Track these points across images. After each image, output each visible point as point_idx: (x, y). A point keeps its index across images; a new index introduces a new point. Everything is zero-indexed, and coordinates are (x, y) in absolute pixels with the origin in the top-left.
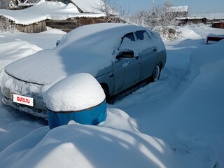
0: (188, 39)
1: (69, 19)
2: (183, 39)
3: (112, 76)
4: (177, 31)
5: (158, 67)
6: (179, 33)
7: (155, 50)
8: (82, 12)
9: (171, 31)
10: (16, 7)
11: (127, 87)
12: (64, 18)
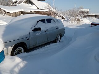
0: (86, 24)
1: (31, 12)
2: (83, 23)
3: (29, 39)
4: (81, 20)
5: (59, 36)
6: (82, 21)
7: (57, 28)
8: (39, 9)
9: (78, 20)
10: (12, 5)
11: (39, 45)
12: (29, 11)
